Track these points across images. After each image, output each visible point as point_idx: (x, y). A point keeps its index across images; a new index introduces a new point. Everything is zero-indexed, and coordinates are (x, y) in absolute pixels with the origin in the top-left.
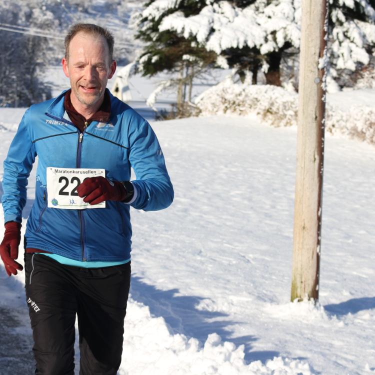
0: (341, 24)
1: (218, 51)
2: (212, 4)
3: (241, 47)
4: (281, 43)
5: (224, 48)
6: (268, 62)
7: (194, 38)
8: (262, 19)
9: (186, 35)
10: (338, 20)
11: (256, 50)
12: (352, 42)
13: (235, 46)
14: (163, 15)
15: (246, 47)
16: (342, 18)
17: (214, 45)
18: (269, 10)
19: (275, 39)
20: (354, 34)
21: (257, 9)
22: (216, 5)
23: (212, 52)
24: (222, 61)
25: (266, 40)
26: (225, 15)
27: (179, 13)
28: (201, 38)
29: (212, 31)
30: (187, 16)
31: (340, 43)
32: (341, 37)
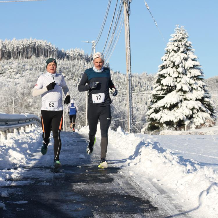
0: (197, 114)
1: (163, 122)
2: (162, 110)
3: (169, 121)
4: (178, 119)
5: (164, 121)
6: (176, 125)
7: (157, 120)
8: (175, 113)
9: (155, 119)
10: (195, 113)
11: (173, 121)
12: (199, 118)
13: (167, 121)
14: (151, 114)
15: (170, 121)
16: (196, 112)
17: (162, 121)
18: (177, 111)
19: (177, 118)
20: (200, 116)
21: (174, 111)
22: (163, 110)
23: (161, 123)
24: (164, 125)
25: (175, 119)
26: (166, 113)
27: (154, 113)
28: (158, 119)
29: (162, 117)
30: (156, 113)
31: (196, 118)
32: (196, 117)
